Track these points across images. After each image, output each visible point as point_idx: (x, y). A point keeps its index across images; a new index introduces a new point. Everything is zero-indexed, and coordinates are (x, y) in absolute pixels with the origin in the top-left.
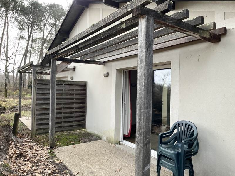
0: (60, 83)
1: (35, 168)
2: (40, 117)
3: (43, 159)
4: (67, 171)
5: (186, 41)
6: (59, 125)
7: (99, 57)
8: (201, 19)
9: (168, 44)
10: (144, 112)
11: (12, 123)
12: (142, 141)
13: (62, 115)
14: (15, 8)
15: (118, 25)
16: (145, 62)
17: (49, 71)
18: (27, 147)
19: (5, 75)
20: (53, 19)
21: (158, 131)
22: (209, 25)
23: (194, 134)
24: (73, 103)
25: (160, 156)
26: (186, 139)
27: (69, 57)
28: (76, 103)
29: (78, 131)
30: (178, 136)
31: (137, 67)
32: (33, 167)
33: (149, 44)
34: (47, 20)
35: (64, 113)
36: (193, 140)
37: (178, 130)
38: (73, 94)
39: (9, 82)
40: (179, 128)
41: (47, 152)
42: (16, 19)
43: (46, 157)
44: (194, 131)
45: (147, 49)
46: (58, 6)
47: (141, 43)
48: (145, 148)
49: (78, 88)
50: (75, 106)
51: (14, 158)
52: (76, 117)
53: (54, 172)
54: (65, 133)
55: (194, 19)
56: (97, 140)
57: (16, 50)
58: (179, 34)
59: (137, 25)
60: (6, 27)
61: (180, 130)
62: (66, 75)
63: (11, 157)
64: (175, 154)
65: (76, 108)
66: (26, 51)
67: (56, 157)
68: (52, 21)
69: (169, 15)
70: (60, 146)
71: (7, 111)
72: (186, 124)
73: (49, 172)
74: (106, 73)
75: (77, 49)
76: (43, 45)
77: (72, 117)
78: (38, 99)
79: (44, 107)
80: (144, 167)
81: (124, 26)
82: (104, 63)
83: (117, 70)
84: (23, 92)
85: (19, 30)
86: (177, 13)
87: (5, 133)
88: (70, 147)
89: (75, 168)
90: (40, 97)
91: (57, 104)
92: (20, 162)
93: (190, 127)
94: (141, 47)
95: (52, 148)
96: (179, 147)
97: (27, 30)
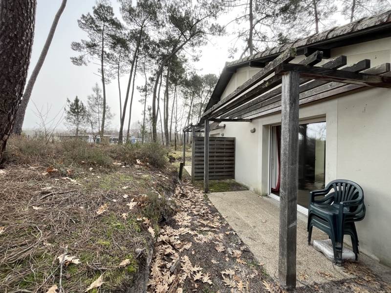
0: (213, 139)
1: (193, 206)
2: (197, 167)
3: (199, 200)
4: (218, 213)
5: (346, 90)
6: (212, 174)
7: (245, 115)
8: (365, 63)
9: (321, 96)
10: (289, 167)
11: (178, 170)
12: (286, 197)
13: (215, 166)
14: (181, 82)
15: (261, 85)
16: (289, 117)
17: (204, 130)
18: (188, 189)
19: (175, 134)
20: (209, 86)
21: (312, 188)
22: (380, 68)
23: (358, 196)
24: (223, 156)
25: (311, 216)
26: (347, 200)
27: (219, 118)
28: (226, 156)
29: (228, 181)
30: (336, 196)
31: (281, 123)
32: (192, 205)
33: (294, 99)
34: (204, 88)
35: (216, 164)
36: (358, 202)
37: (336, 189)
38: (223, 149)
39: (178, 139)
40: (338, 187)
41: (203, 195)
42: (182, 91)
43: (201, 199)
44: (358, 193)
45: (292, 104)
46: (213, 75)
47: (285, 100)
48: (290, 204)
49: (228, 143)
50: (225, 158)
51: (179, 197)
52: (226, 168)
53: (207, 213)
54: (217, 181)
55: (355, 65)
56: (245, 190)
57: (182, 115)
58: (335, 84)
59: (280, 82)
60: (176, 98)
61: (338, 190)
62: (218, 133)
63: (177, 196)
64: (330, 216)
65: (226, 160)
66: (189, 115)
67: (209, 200)
68: (208, 88)
69: (319, 66)
70: (212, 192)
71: (176, 160)
72: (346, 184)
73: (203, 212)
74: (253, 129)
75: (225, 110)
76: (201, 109)
77: (223, 168)
78: (196, 152)
79: (200, 158)
80: (289, 223)
81: (267, 85)
82: (251, 120)
83: (264, 126)
84: (186, 146)
85: (184, 99)
86: (330, 62)
87: (173, 177)
88: (221, 194)
89: (224, 212)
90: (197, 150)
91: (210, 157)
92: (183, 200)
93: (353, 188)
94: (285, 103)
95: (206, 192)
96: (337, 209)
97: (190, 98)
